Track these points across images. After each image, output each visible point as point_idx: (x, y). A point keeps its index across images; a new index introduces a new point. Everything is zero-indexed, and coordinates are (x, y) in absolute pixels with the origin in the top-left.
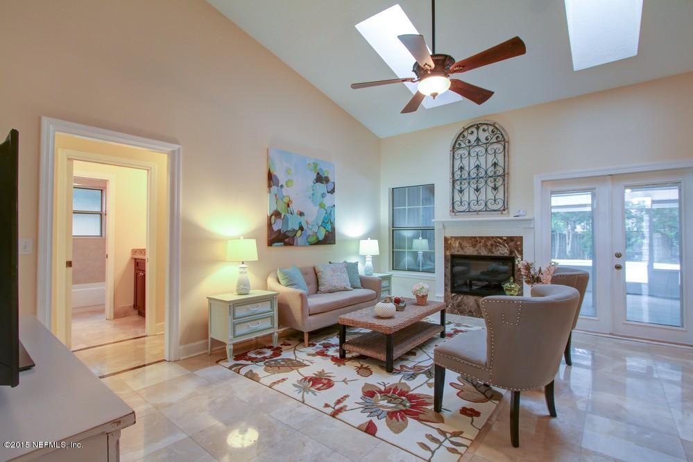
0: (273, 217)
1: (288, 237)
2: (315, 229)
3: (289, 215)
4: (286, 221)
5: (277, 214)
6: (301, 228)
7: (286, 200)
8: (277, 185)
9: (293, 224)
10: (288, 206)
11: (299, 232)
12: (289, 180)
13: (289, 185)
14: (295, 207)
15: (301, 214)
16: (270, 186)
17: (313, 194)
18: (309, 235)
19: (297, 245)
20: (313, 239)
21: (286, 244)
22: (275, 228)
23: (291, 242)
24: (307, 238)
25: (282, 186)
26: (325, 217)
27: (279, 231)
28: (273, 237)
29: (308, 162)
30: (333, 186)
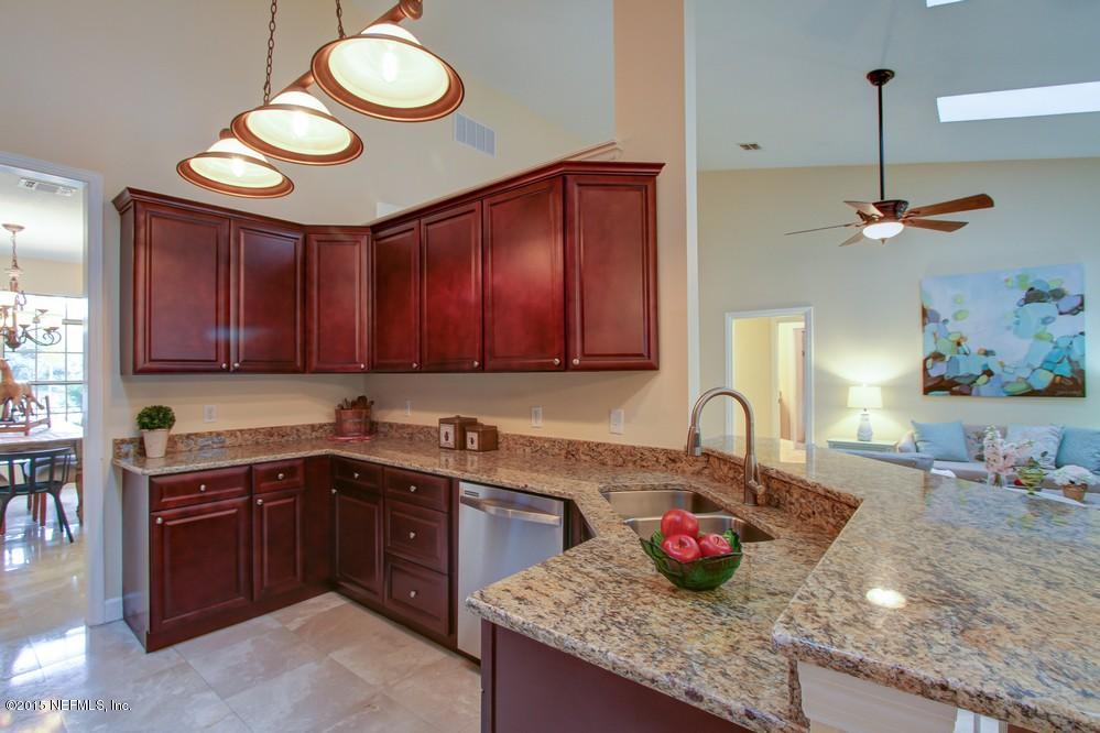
0: (930, 362)
1: (958, 384)
2: (1025, 373)
3: (960, 357)
4: (953, 362)
5: (937, 356)
6: (989, 373)
7: (954, 338)
8: (937, 321)
9: (969, 367)
10: (959, 344)
11: (984, 378)
12: (960, 311)
13: (960, 316)
14: (971, 345)
15: (987, 353)
16: (924, 324)
17: (1017, 323)
18: (1008, 383)
19: (978, 395)
20: (1022, 387)
21: (953, 393)
22: (934, 373)
23: (965, 392)
24: (1003, 387)
25: (945, 321)
26: (1050, 354)
27: (942, 377)
28: (930, 384)
29: (1003, 278)
30: (1078, 301)
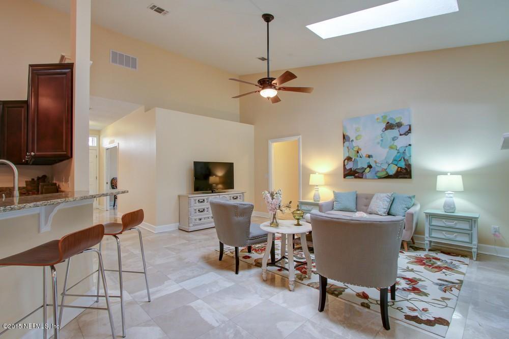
0: (346, 161)
1: (358, 173)
2: (385, 167)
3: (358, 159)
4: (356, 162)
5: (349, 159)
6: (370, 167)
7: (356, 149)
8: (349, 141)
9: (362, 164)
10: (358, 152)
11: (368, 169)
12: (359, 135)
13: (358, 138)
14: (363, 153)
15: (369, 156)
16: (344, 143)
17: (382, 141)
18: (378, 171)
19: (366, 178)
20: (383, 174)
21: (356, 177)
22: (348, 167)
23: (361, 176)
24: (376, 174)
25: (352, 141)
26: (396, 156)
27: (351, 169)
28: (346, 173)
29: (376, 117)
30: (408, 128)
